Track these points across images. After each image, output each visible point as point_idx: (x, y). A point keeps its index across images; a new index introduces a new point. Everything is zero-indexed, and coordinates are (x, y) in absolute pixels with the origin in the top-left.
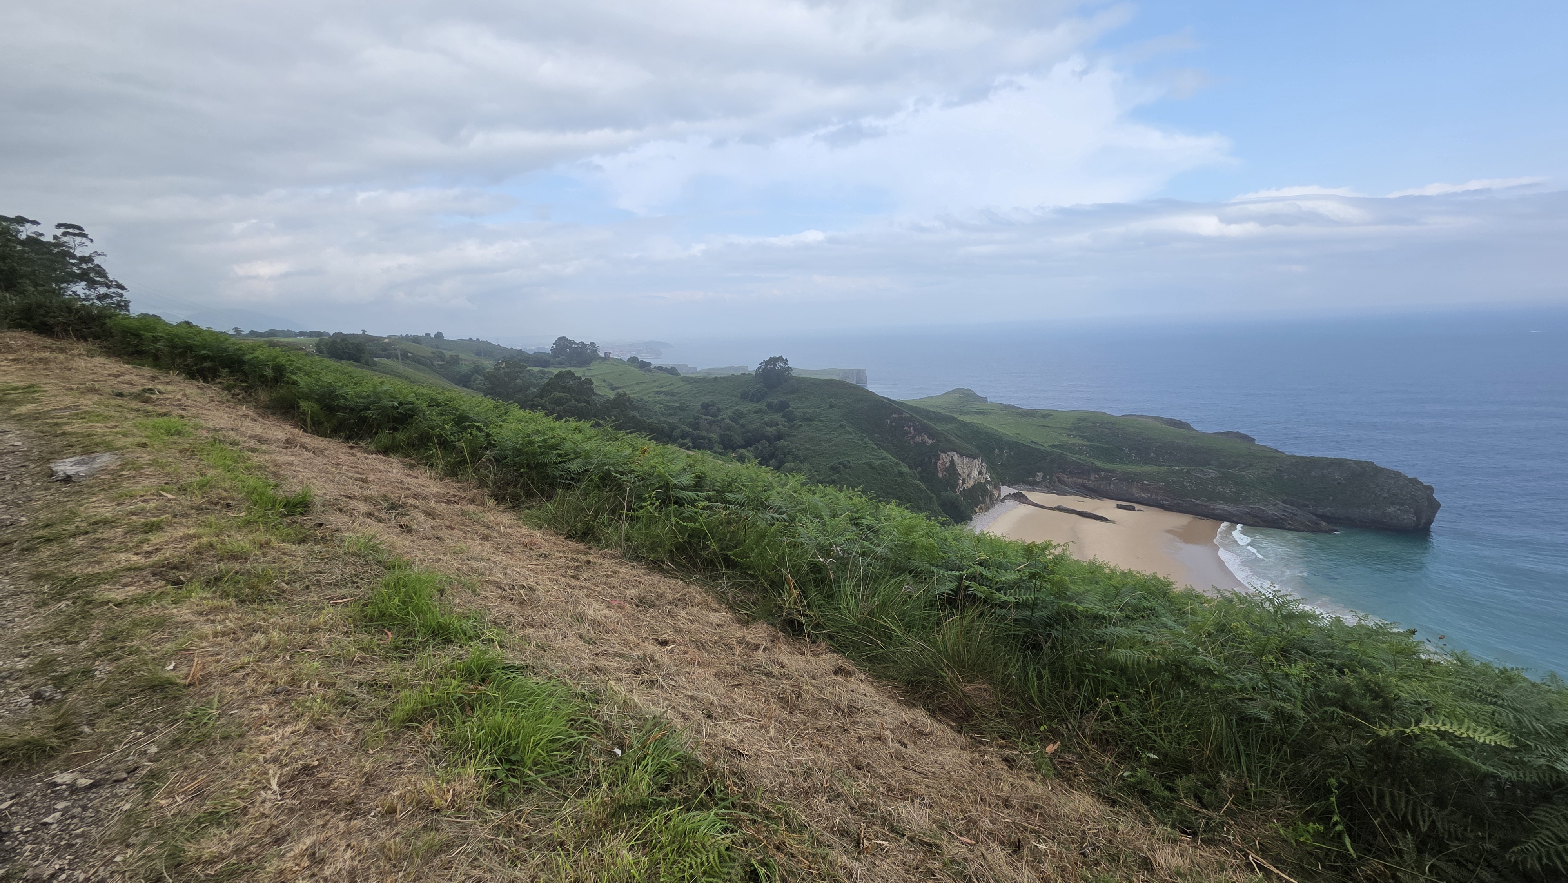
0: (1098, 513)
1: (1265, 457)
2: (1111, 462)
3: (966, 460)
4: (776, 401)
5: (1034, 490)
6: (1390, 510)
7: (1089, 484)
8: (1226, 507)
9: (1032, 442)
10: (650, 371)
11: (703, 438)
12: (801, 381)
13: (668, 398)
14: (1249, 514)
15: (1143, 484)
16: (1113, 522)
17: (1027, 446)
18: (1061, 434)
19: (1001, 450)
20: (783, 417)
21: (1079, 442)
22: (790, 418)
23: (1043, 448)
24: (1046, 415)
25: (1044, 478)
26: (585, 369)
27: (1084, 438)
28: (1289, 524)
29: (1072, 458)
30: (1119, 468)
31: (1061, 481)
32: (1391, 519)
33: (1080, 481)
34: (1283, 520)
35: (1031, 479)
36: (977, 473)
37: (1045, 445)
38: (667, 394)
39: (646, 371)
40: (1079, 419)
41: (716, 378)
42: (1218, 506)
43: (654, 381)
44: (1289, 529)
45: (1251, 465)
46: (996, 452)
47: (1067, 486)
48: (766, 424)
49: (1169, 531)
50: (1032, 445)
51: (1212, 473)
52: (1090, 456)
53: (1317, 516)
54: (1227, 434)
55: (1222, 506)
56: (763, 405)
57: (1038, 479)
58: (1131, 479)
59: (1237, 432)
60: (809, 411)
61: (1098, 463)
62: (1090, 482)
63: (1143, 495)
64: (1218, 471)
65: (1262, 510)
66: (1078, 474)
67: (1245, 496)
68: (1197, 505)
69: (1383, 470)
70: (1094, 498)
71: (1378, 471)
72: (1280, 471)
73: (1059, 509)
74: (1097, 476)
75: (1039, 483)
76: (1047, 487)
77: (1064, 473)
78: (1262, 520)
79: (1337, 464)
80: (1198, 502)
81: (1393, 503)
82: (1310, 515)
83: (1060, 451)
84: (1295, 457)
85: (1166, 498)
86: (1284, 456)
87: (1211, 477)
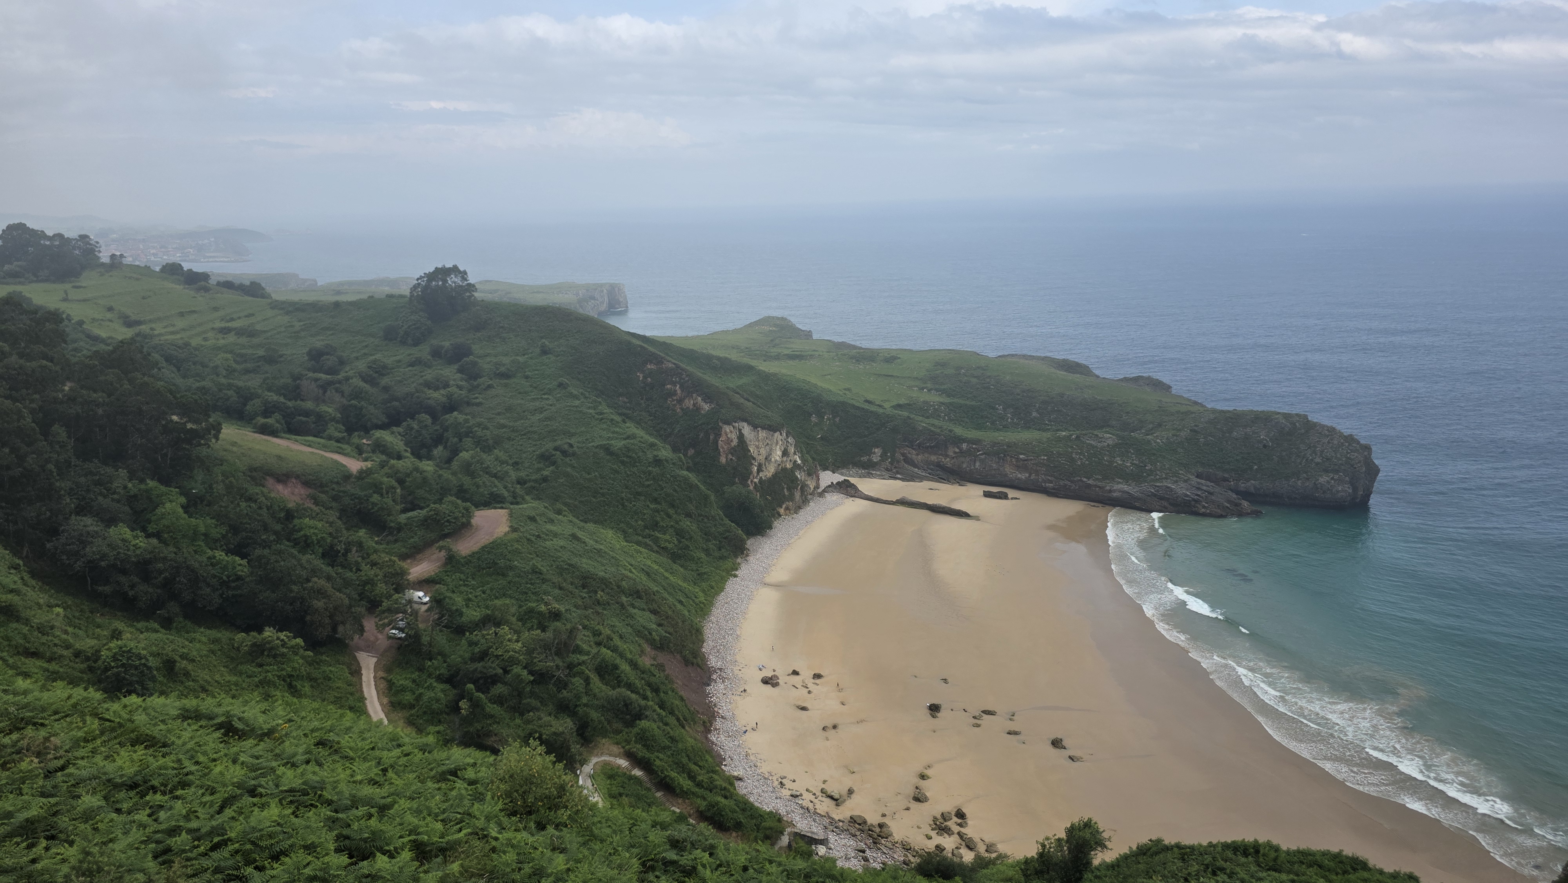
0: (957, 506)
1: (1178, 412)
2: (979, 427)
3: (762, 434)
4: (447, 344)
5: (869, 475)
6: (1323, 479)
7: (947, 462)
8: (1125, 488)
9: (867, 401)
10: (206, 289)
11: (307, 413)
12: (490, 307)
13: (243, 340)
14: (1155, 495)
15: (1018, 459)
16: (977, 518)
17: (858, 408)
18: (910, 387)
19: (821, 416)
20: (460, 371)
21: (935, 398)
22: (471, 374)
23: (881, 411)
24: (891, 358)
25: (883, 456)
26: (68, 286)
27: (944, 392)
28: (1204, 507)
29: (922, 423)
30: (988, 436)
31: (907, 460)
32: (1324, 492)
33: (933, 458)
34: (1196, 501)
35: (865, 459)
36: (779, 453)
37: (887, 405)
38: (240, 332)
39: (199, 290)
40: (937, 364)
41: (337, 305)
42: (1116, 487)
43: (216, 309)
44: (1204, 515)
45: (1160, 425)
46: (814, 419)
47: (915, 466)
48: (428, 385)
49: (1051, 527)
50: (866, 406)
51: (1109, 438)
52: (950, 420)
53: (1237, 493)
54: (1136, 379)
55: (1120, 486)
56: (423, 351)
57: (876, 459)
58: (1002, 452)
59: (1149, 378)
60: (506, 360)
61: (959, 431)
62: (948, 459)
63: (1019, 476)
64: (1117, 435)
65: (1171, 490)
66: (931, 447)
67: (1150, 470)
68: (1089, 486)
69: (1315, 425)
70: (953, 484)
71: (1310, 426)
72: (1195, 431)
73: (903, 502)
74: (957, 450)
75: (876, 463)
76: (887, 470)
77: (912, 447)
78: (1170, 504)
79: (1262, 419)
80: (1090, 482)
81: (1326, 471)
82: (1230, 493)
83: (906, 414)
84: (1214, 411)
85: (1050, 478)
86: (1202, 409)
87: (1108, 445)
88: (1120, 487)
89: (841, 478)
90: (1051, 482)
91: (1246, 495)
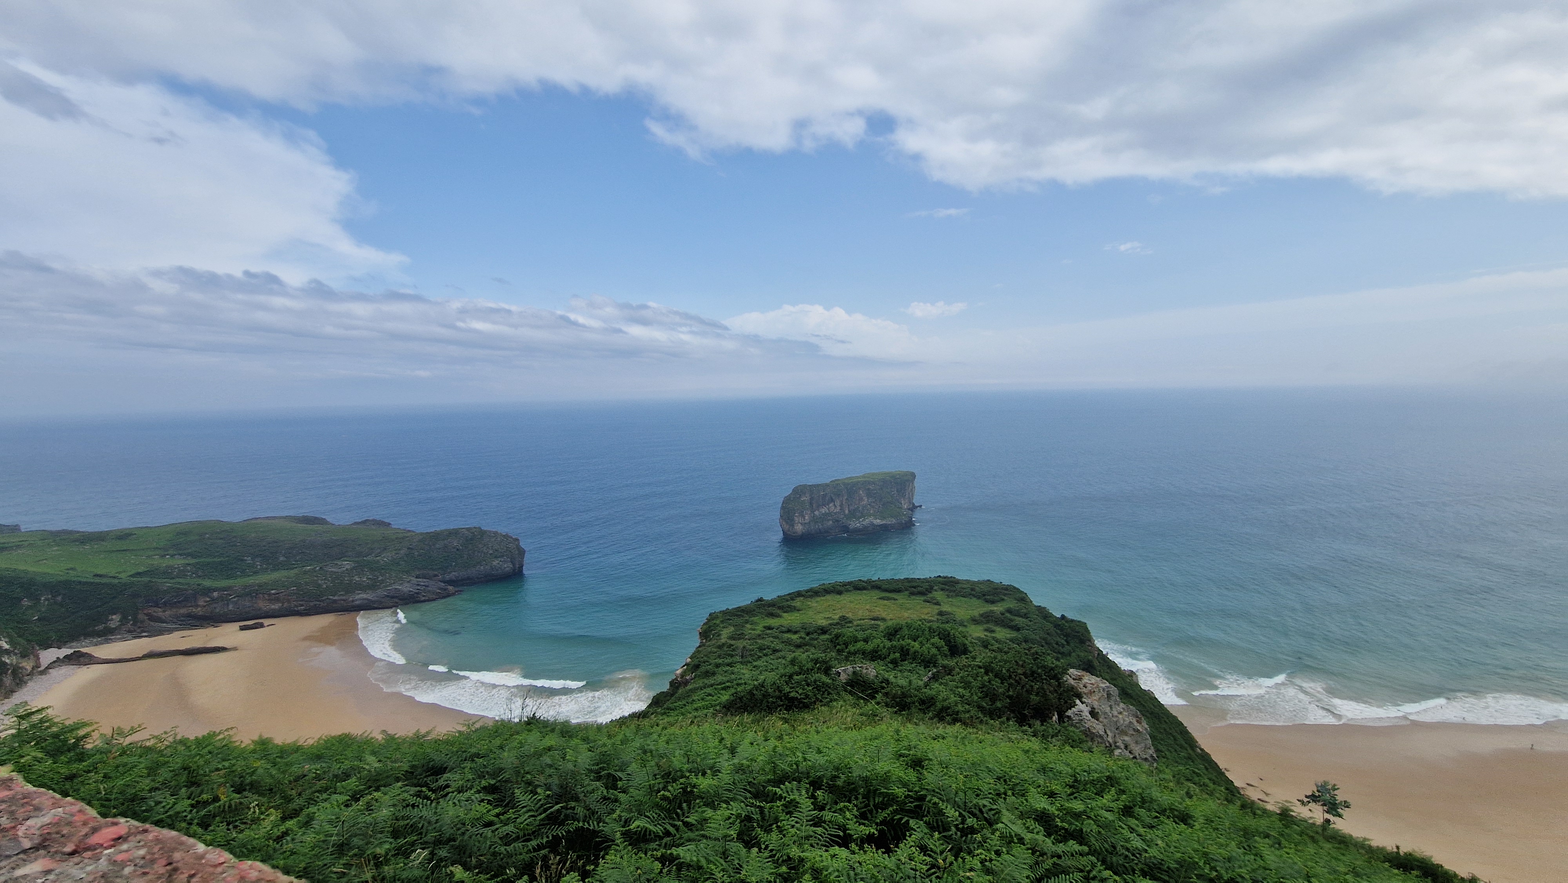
0: (211, 645)
1: (397, 539)
2: (229, 577)
5: (107, 641)
6: (495, 563)
7: (199, 611)
8: (364, 596)
9: (96, 575)
14: (388, 596)
15: (270, 595)
16: (235, 649)
17: (87, 583)
18: (149, 557)
19: (35, 598)
21: (179, 562)
23: (116, 581)
24: (124, 536)
25: (124, 621)
27: (188, 555)
28: (424, 596)
29: (167, 584)
30: (238, 583)
31: (152, 618)
32: (497, 571)
33: (183, 611)
34: (418, 593)
37: (123, 576)
42: (357, 597)
44: (424, 601)
45: (385, 549)
46: (26, 602)
47: (162, 622)
49: (306, 638)
50: (97, 580)
51: (347, 565)
52: (197, 577)
53: (444, 582)
54: (362, 523)
55: (361, 595)
57: (114, 625)
58: (253, 592)
59: (373, 519)
61: (207, 583)
62: (199, 609)
63: (273, 607)
64: (353, 561)
65: (399, 590)
66: (179, 602)
67: (382, 580)
68: (335, 601)
69: (485, 532)
70: (207, 628)
71: (482, 533)
72: (411, 549)
73: (151, 655)
74: (208, 599)
75: (115, 629)
76: (129, 631)
77: (157, 606)
78: (400, 600)
79: (453, 533)
80: (336, 598)
81: (496, 557)
82: (440, 583)
83: (146, 579)
84: (422, 534)
85: (301, 603)
86: (413, 534)
87: (347, 570)
88: (360, 597)
89: (72, 651)
90: (302, 605)
91: (450, 582)
